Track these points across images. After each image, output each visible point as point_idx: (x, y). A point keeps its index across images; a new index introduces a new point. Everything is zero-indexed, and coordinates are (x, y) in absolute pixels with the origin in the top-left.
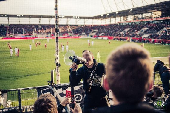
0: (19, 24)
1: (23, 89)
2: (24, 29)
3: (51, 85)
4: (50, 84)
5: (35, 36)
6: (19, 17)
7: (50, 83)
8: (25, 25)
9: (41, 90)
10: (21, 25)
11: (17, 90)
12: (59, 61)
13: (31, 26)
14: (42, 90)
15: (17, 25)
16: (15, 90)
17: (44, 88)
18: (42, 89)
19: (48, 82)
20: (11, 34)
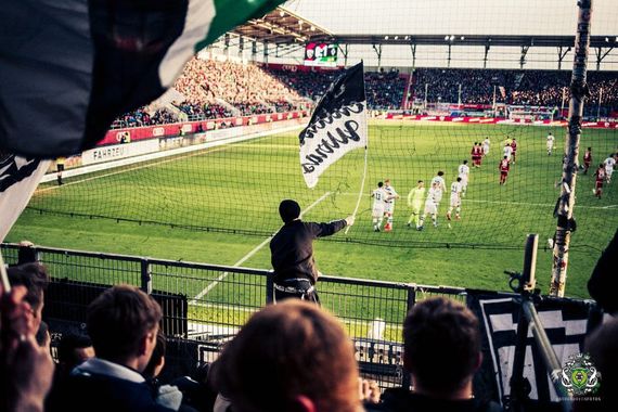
0: (447, 70)
1: (425, 289)
2: (463, 86)
3: (520, 289)
4: (516, 284)
5: (497, 114)
6: (449, 43)
7: (517, 281)
8: (468, 70)
9: (482, 302)
10: (455, 70)
11: (406, 288)
12: (571, 211)
13: (487, 74)
14: (486, 302)
15: (441, 70)
16: (400, 287)
17: (493, 295)
18: (485, 299)
19: (512, 275)
20: (417, 100)
